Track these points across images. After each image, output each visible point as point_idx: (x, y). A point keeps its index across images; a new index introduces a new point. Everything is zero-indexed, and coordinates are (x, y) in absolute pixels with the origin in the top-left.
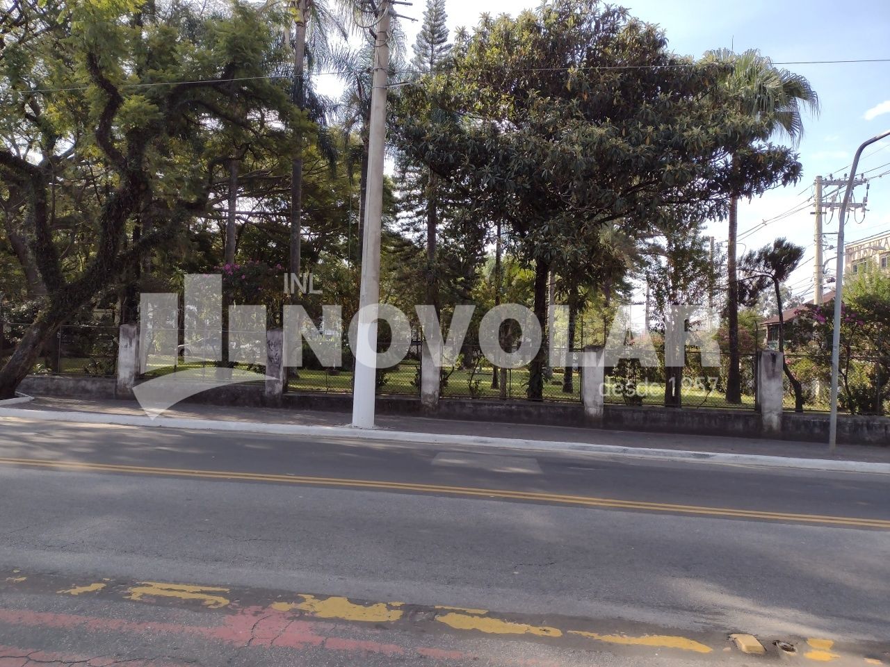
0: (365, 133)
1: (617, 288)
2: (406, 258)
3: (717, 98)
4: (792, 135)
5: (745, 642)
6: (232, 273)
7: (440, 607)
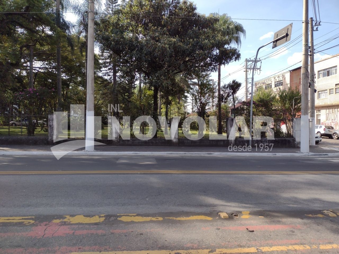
0: (86, 37)
1: (182, 97)
2: (105, 86)
3: (214, 30)
4: (238, 44)
5: (223, 215)
6: (33, 92)
7: (119, 215)
